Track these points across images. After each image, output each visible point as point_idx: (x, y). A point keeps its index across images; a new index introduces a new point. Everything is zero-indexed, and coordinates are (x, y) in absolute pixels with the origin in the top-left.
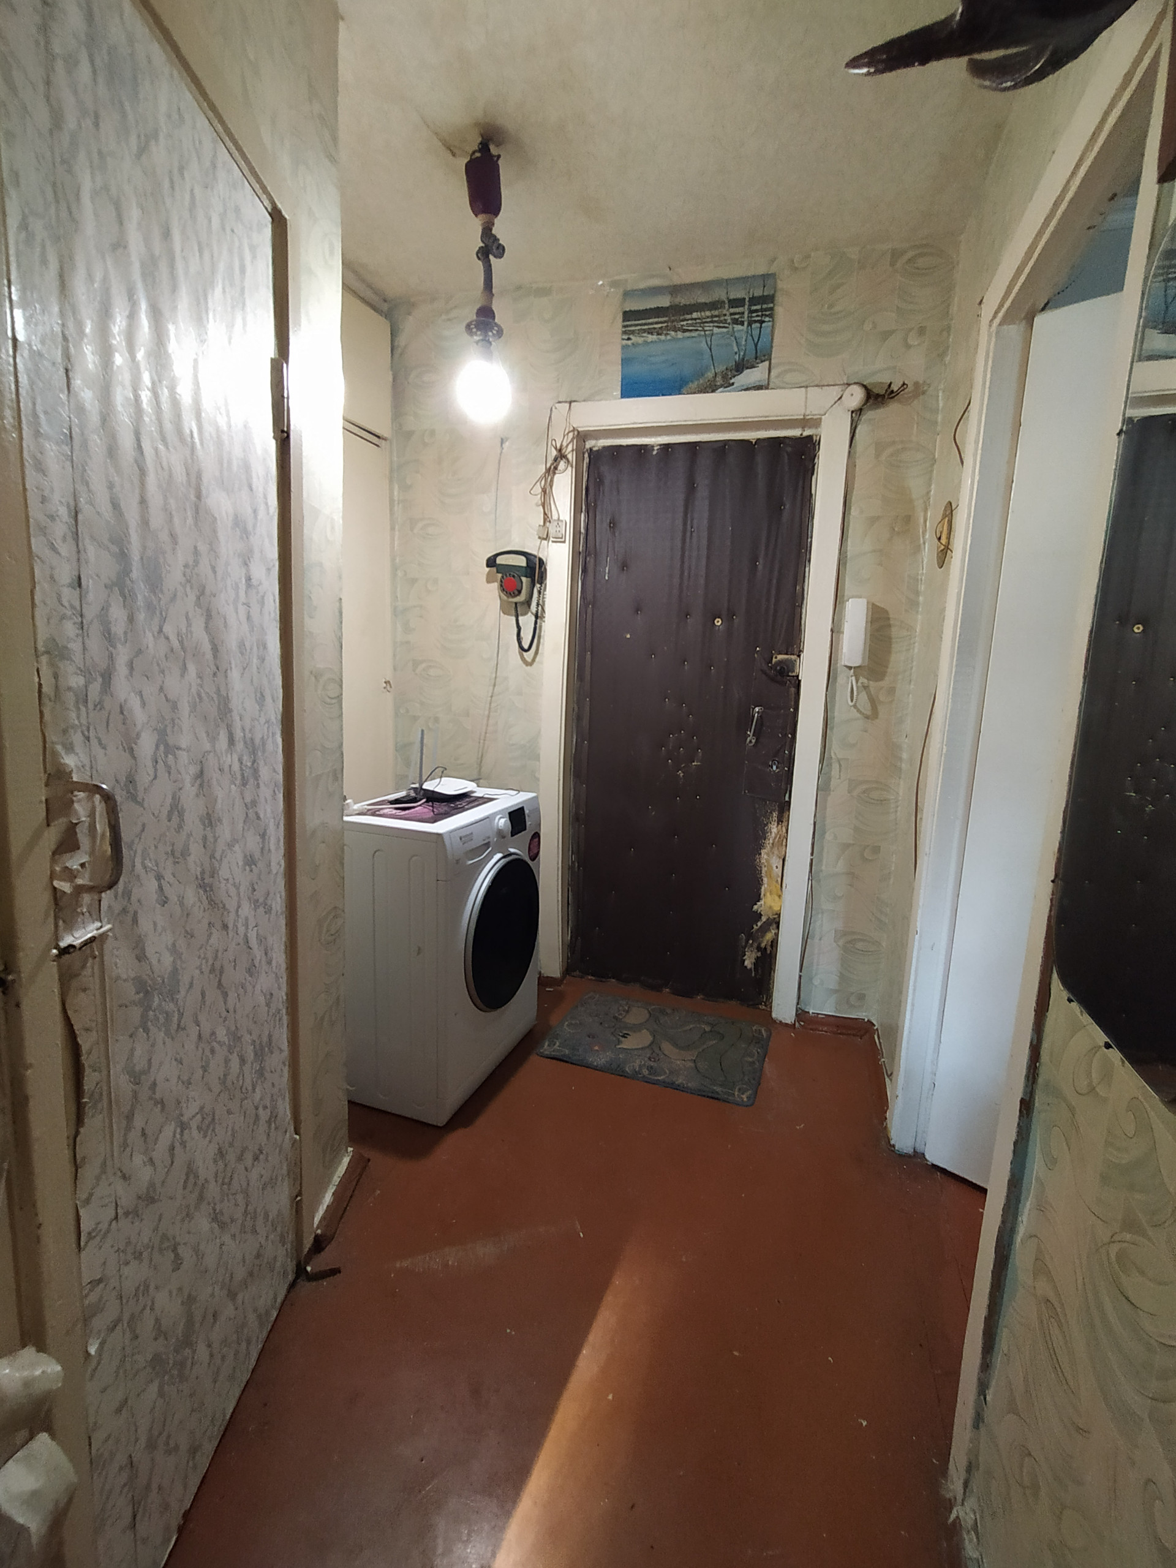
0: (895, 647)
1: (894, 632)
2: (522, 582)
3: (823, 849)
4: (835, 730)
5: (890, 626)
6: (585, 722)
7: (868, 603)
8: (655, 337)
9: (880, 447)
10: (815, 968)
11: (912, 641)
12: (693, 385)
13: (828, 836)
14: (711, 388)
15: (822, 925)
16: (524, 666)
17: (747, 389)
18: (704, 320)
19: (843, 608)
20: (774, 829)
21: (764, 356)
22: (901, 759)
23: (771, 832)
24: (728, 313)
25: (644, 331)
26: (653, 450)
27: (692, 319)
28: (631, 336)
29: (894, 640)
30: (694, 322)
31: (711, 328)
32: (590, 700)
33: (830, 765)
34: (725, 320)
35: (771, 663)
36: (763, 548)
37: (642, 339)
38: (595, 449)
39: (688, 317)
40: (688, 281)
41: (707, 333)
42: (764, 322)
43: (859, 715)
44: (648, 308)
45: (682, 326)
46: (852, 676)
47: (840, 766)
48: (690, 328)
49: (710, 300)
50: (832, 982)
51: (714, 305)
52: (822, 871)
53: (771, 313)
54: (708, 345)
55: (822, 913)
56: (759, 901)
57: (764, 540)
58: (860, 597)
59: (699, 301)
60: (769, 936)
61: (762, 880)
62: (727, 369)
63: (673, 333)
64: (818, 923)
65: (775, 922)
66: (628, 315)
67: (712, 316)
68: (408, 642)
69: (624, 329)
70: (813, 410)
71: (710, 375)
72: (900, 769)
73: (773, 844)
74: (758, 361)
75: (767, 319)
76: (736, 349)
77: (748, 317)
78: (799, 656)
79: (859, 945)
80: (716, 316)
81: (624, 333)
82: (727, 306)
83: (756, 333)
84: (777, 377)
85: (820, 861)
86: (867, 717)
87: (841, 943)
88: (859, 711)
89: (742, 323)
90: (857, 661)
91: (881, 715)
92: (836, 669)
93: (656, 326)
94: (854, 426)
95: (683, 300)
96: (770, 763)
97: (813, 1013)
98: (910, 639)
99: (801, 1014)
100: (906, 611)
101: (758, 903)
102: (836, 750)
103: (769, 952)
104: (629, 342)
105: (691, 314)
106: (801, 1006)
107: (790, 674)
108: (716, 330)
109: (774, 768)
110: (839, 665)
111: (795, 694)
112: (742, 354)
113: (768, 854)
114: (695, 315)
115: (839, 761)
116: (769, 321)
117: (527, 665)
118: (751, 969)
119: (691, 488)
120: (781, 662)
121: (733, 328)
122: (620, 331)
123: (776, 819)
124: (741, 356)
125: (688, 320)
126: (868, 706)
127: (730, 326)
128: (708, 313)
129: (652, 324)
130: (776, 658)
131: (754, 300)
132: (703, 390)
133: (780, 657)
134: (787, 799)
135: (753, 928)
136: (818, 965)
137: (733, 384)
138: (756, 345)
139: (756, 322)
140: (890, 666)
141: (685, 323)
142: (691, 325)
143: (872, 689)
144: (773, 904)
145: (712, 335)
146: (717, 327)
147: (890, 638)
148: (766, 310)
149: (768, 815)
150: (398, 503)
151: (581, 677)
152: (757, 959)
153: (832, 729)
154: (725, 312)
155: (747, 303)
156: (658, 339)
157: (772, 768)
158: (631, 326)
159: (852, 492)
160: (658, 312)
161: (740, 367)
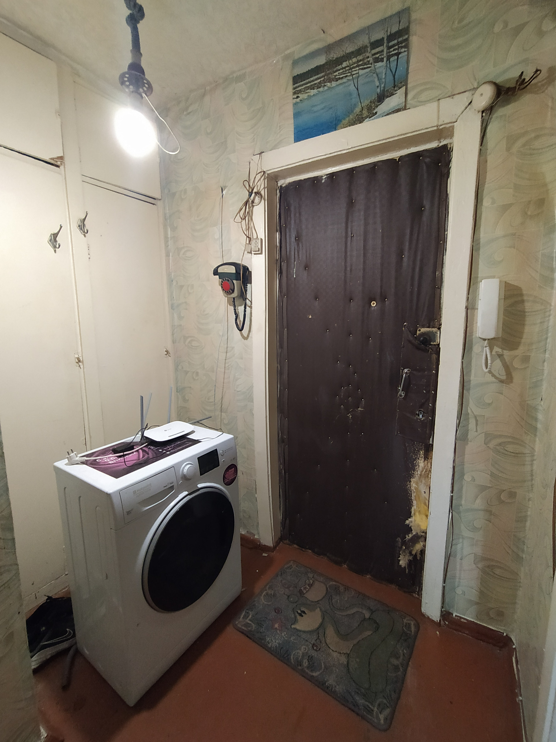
0: (529, 320)
1: (528, 306)
2: (234, 284)
3: (462, 487)
4: (471, 392)
5: (523, 301)
6: (285, 376)
7: (500, 281)
8: (315, 91)
9: (511, 140)
10: (457, 580)
11: (547, 314)
12: (345, 121)
13: (467, 478)
14: (360, 120)
15: (462, 549)
16: (243, 339)
17: (388, 114)
18: (352, 67)
19: (477, 289)
20: (421, 463)
21: (401, 83)
22: (536, 419)
23: (419, 466)
24: (370, 55)
25: (308, 88)
26: (322, 179)
27: (343, 68)
28: (299, 95)
29: (527, 314)
30: (344, 70)
31: (357, 71)
32: (288, 361)
33: (467, 419)
34: (369, 61)
35: (416, 335)
36: (407, 244)
37: (307, 95)
38: (283, 186)
39: (340, 67)
40: (338, 38)
41: (354, 76)
42: (400, 53)
43: (493, 379)
44: (310, 69)
45: (335, 76)
46: (486, 347)
47: (477, 421)
48: (341, 76)
49: (356, 48)
50: (473, 595)
51: (359, 51)
52: (461, 505)
53: (406, 43)
54: (356, 87)
55: (463, 538)
56: (410, 518)
57: (408, 237)
58: (493, 277)
59: (348, 52)
60: (418, 547)
61: (412, 502)
62: (371, 102)
63: (329, 84)
64: (459, 546)
65: (422, 537)
66: (296, 79)
67: (358, 61)
68: (181, 325)
69: (294, 91)
70: (445, 119)
71: (358, 110)
72: (536, 429)
73: (421, 475)
74: (395, 89)
75: (403, 50)
76: (377, 84)
77: (387, 53)
78: (439, 329)
79: (498, 571)
80: (360, 61)
81: (294, 93)
82: (369, 49)
83: (393, 65)
84: (414, 98)
85: (460, 497)
86: (502, 381)
87: (480, 565)
88: (493, 375)
89: (382, 60)
90: (491, 335)
91: (515, 380)
92: (471, 341)
93: (316, 82)
94: (484, 126)
95: (335, 55)
96: (417, 413)
97: (456, 616)
98: (545, 312)
99: (446, 615)
100: (540, 287)
101: (409, 519)
102: (472, 408)
103: (418, 558)
104: (298, 100)
105: (342, 64)
106: (447, 608)
107: (432, 343)
108: (361, 72)
109: (421, 416)
110: (474, 337)
111: (436, 359)
112: (383, 86)
113: (417, 484)
114: (344, 64)
115: (475, 417)
116: (405, 51)
117: (245, 339)
118: (405, 567)
119: (351, 204)
120: (423, 334)
121: (374, 66)
122: (292, 93)
123: (423, 456)
124: (382, 89)
125: (339, 70)
126: (503, 372)
127: (373, 66)
128: (354, 60)
129: (313, 81)
130: (420, 330)
131: (391, 37)
132: (353, 123)
133: (423, 330)
134: (431, 442)
135: (406, 538)
136: (460, 579)
137: (376, 113)
138: (394, 76)
139: (393, 55)
140: (525, 336)
141: (337, 73)
142: (342, 74)
143: (505, 357)
144: (420, 523)
145: (358, 77)
146: (362, 69)
147: (524, 312)
148: (401, 42)
149: (416, 453)
150: (171, 239)
151: (281, 346)
152: (410, 561)
153: (469, 390)
154: (368, 55)
155: (385, 41)
156: (318, 91)
157: (419, 416)
158: (299, 87)
159: (484, 186)
160: (317, 70)
161: (381, 98)
